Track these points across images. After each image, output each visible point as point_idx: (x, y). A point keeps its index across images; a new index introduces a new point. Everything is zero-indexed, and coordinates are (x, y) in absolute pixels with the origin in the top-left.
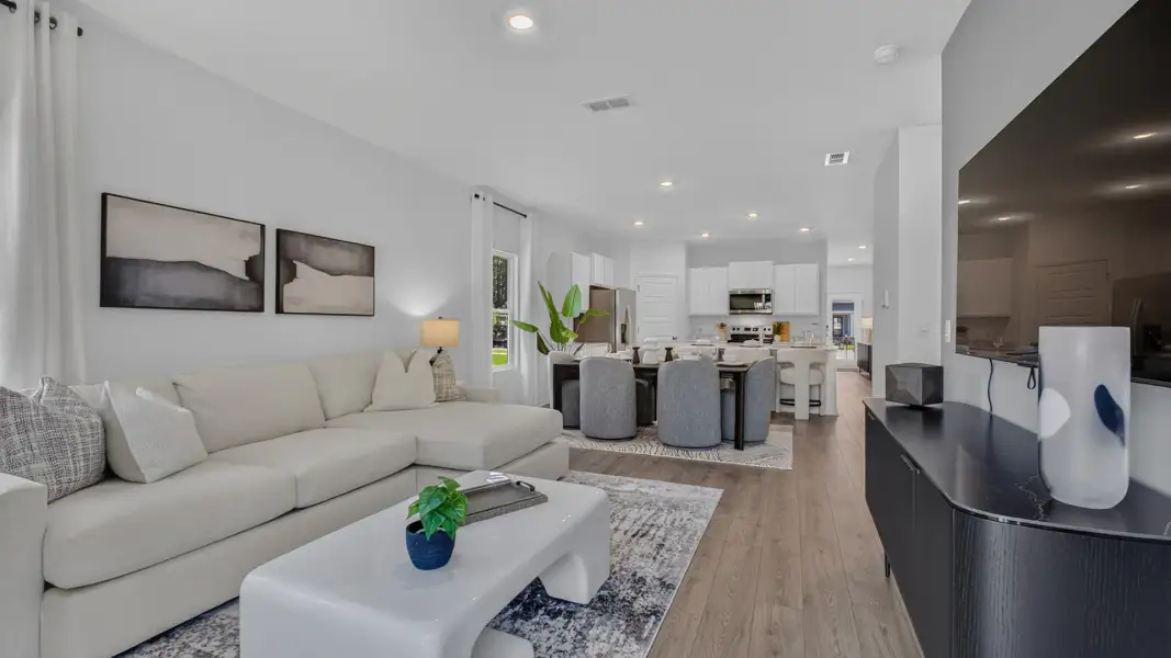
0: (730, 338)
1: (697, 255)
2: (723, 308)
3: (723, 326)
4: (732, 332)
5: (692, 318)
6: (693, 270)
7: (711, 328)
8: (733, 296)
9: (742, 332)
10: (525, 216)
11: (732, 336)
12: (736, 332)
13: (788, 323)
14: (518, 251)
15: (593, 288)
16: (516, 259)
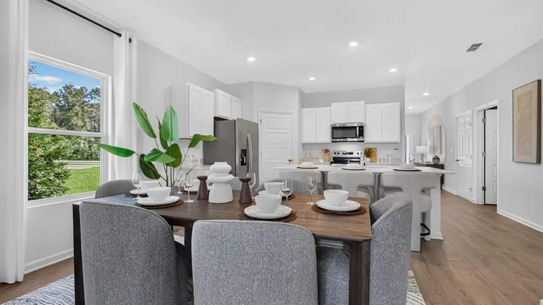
0: (332, 160)
1: (308, 100)
2: (326, 137)
3: (327, 151)
4: (334, 156)
5: (304, 145)
6: (305, 110)
7: (318, 153)
8: (334, 128)
9: (341, 155)
10: (120, 35)
11: (334, 158)
12: (337, 156)
13: (376, 149)
14: (111, 70)
15: (217, 119)
16: (110, 78)
